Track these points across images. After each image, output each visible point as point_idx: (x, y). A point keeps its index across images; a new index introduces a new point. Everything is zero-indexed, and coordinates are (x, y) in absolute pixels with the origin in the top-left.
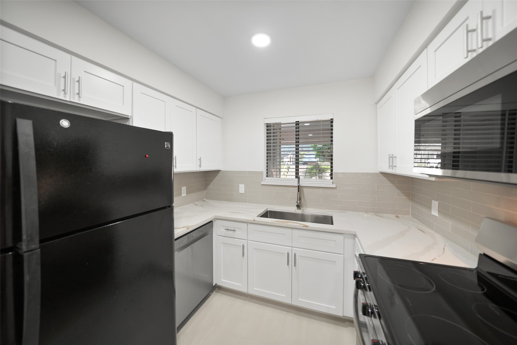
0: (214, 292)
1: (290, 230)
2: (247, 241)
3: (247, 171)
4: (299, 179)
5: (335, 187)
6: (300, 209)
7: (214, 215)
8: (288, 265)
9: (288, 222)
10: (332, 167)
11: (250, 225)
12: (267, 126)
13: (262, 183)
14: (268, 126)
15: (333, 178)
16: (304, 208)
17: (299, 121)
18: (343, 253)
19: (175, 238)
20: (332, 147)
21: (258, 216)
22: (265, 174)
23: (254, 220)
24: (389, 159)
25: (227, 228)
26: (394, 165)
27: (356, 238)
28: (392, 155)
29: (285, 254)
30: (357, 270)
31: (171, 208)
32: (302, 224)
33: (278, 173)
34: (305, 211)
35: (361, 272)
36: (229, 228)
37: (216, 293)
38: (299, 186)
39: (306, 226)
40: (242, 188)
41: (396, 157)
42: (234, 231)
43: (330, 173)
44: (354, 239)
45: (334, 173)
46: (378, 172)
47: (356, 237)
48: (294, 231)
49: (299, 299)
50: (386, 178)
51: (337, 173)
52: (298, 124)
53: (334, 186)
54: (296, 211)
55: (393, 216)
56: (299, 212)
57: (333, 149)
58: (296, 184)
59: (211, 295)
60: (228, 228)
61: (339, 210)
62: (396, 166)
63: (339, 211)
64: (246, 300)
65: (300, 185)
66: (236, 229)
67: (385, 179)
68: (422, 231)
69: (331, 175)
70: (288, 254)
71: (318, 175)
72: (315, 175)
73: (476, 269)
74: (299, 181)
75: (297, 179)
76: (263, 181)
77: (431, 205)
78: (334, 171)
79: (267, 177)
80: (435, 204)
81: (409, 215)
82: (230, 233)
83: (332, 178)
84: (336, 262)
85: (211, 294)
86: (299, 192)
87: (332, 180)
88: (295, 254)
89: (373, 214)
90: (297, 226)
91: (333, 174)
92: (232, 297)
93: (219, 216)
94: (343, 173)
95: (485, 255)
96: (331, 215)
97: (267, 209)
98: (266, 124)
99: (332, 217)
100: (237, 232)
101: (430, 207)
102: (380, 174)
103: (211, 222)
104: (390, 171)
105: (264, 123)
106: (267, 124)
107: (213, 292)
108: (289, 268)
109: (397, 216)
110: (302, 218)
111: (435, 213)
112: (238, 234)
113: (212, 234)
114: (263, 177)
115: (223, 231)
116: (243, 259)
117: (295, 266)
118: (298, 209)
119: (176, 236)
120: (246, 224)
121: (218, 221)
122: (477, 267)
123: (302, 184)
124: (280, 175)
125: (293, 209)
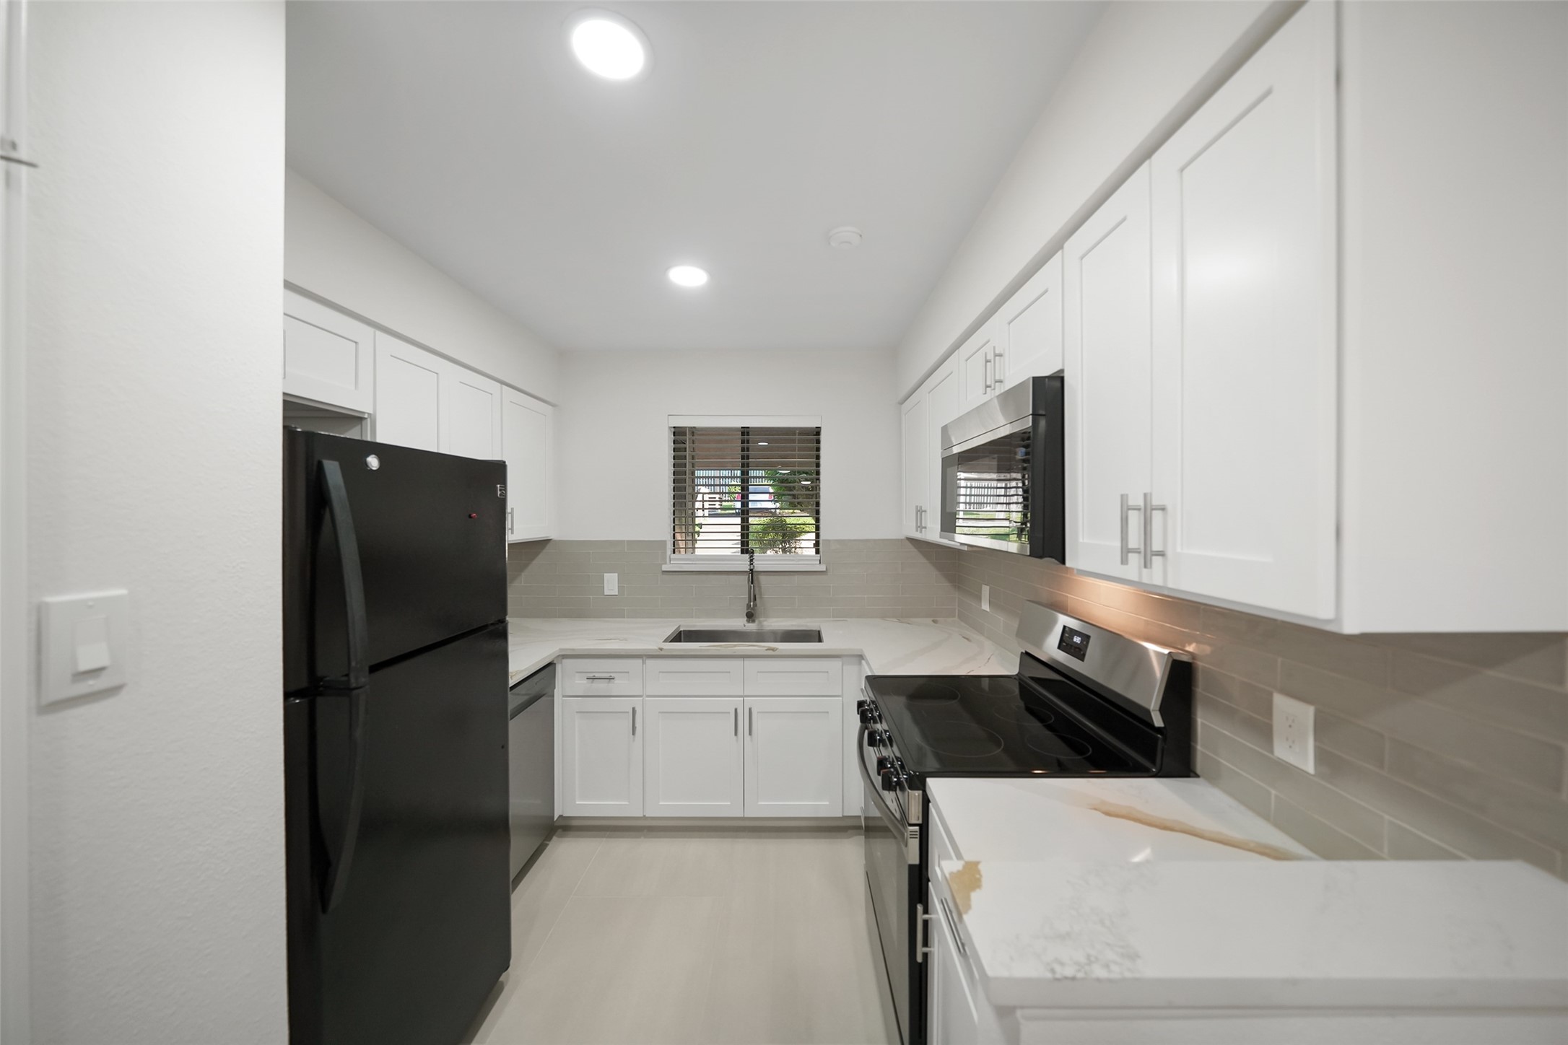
0: (555, 838)
1: (739, 663)
2: (641, 698)
3: (624, 539)
4: (752, 556)
5: (825, 570)
6: (753, 621)
7: (558, 649)
8: (736, 734)
9: (735, 646)
10: (818, 528)
11: (650, 662)
12: (674, 434)
13: (665, 568)
14: (678, 433)
15: (821, 550)
16: (761, 619)
17: (748, 428)
18: (840, 694)
19: (510, 686)
20: (819, 486)
21: (665, 641)
22: (670, 547)
23: (661, 649)
24: (917, 514)
25: (591, 675)
26: (923, 525)
27: (863, 662)
28: (921, 507)
29: (729, 713)
30: (862, 698)
31: (503, 624)
32: (764, 647)
33: (690, 545)
34: (765, 623)
35: (868, 700)
36: (597, 675)
37: (560, 839)
38: (751, 570)
39: (773, 649)
40: (611, 583)
41: (925, 511)
42: (611, 679)
43: (814, 542)
44: (860, 664)
45: (823, 540)
46: (903, 538)
47: (863, 659)
48: (748, 662)
49: (760, 803)
50: (916, 548)
51: (829, 541)
52: (748, 434)
53: (823, 568)
54: (745, 626)
55: (929, 620)
56: (752, 627)
57: (821, 489)
58: (747, 568)
59: (547, 845)
60: (594, 674)
61: (833, 617)
62: (925, 528)
63: (832, 619)
64: (639, 837)
65: (756, 569)
66: (613, 675)
67: (915, 550)
68: (967, 639)
69: (817, 545)
70: (736, 710)
71: (780, 546)
72: (772, 544)
73: (1017, 675)
74: (751, 560)
75: (747, 556)
76: (666, 563)
77: (981, 593)
78: (822, 537)
79: (674, 553)
80: (986, 590)
81: (954, 616)
82: (600, 687)
83: (817, 552)
84: (828, 712)
85: (547, 842)
86: (752, 583)
87: (819, 555)
88: (750, 709)
89: (895, 620)
90: (755, 650)
91: (821, 542)
92: (604, 837)
93: (573, 650)
94: (839, 541)
95: (1027, 653)
96: (818, 629)
97: (679, 626)
98: (673, 430)
99: (819, 632)
100: (616, 681)
101: (979, 598)
102: (907, 541)
103: (550, 666)
104: (917, 535)
105: (667, 429)
106: (674, 427)
107: (551, 838)
108: (737, 741)
109: (933, 621)
110: (760, 637)
111: (985, 606)
112: (619, 685)
113: (553, 696)
114: (665, 553)
115: (580, 684)
116: (634, 740)
117: (750, 733)
118: (748, 622)
119: (512, 682)
120: (639, 661)
121: (566, 661)
122: (1019, 673)
123: (759, 566)
124: (694, 548)
125: (739, 623)
